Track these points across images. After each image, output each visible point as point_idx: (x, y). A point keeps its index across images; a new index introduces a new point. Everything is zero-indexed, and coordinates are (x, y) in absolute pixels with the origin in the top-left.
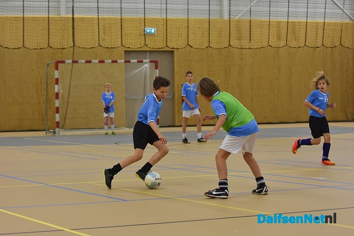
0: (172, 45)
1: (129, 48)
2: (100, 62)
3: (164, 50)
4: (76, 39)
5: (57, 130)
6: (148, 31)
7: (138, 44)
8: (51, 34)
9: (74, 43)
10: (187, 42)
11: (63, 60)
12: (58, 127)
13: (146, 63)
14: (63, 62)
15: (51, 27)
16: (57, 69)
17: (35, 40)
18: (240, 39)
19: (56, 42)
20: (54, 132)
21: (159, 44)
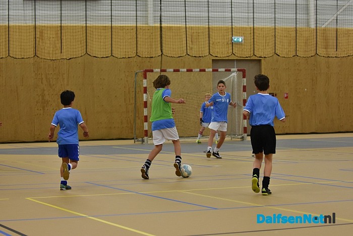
0: (259, 53)
1: (216, 56)
2: (188, 71)
3: (251, 58)
4: (163, 48)
5: (145, 138)
6: (236, 40)
7: (226, 52)
8: (139, 43)
9: (162, 52)
10: (274, 51)
11: (151, 69)
12: (146, 135)
13: (234, 72)
14: (152, 71)
15: (139, 36)
16: (145, 78)
17: (123, 49)
18: (326, 48)
19: (144, 51)
20: (143, 141)
21: (246, 53)
